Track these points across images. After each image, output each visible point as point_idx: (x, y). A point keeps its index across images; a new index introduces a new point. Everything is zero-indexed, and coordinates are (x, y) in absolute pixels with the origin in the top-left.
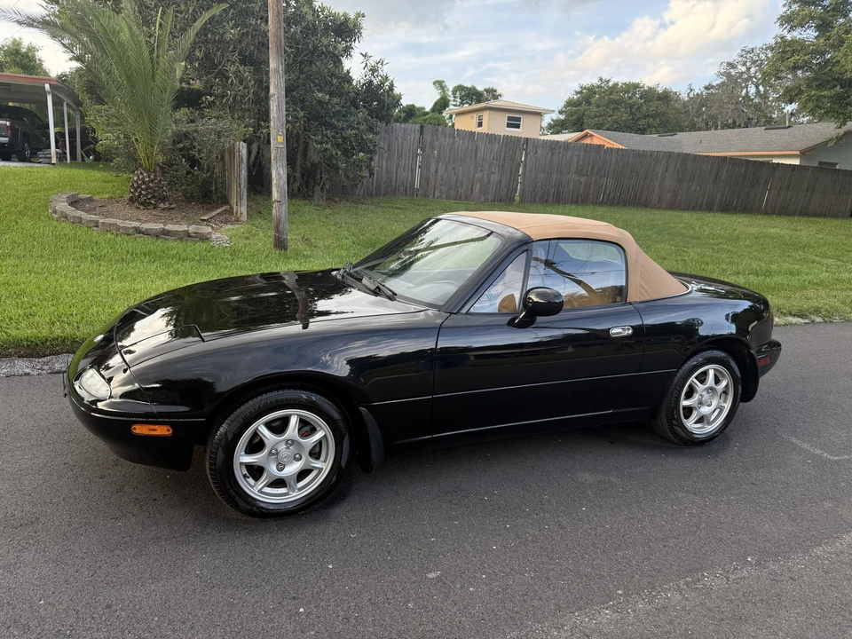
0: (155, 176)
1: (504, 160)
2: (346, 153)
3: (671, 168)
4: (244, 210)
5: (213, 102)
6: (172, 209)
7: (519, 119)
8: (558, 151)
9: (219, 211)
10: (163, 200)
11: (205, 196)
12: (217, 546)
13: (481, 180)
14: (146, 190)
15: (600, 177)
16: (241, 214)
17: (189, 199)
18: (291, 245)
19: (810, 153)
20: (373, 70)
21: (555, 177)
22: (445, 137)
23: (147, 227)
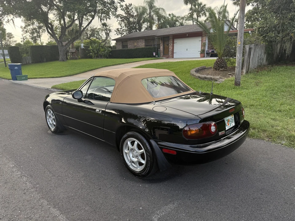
0: (221, 60)
16: (243, 72)
23: (201, 76)
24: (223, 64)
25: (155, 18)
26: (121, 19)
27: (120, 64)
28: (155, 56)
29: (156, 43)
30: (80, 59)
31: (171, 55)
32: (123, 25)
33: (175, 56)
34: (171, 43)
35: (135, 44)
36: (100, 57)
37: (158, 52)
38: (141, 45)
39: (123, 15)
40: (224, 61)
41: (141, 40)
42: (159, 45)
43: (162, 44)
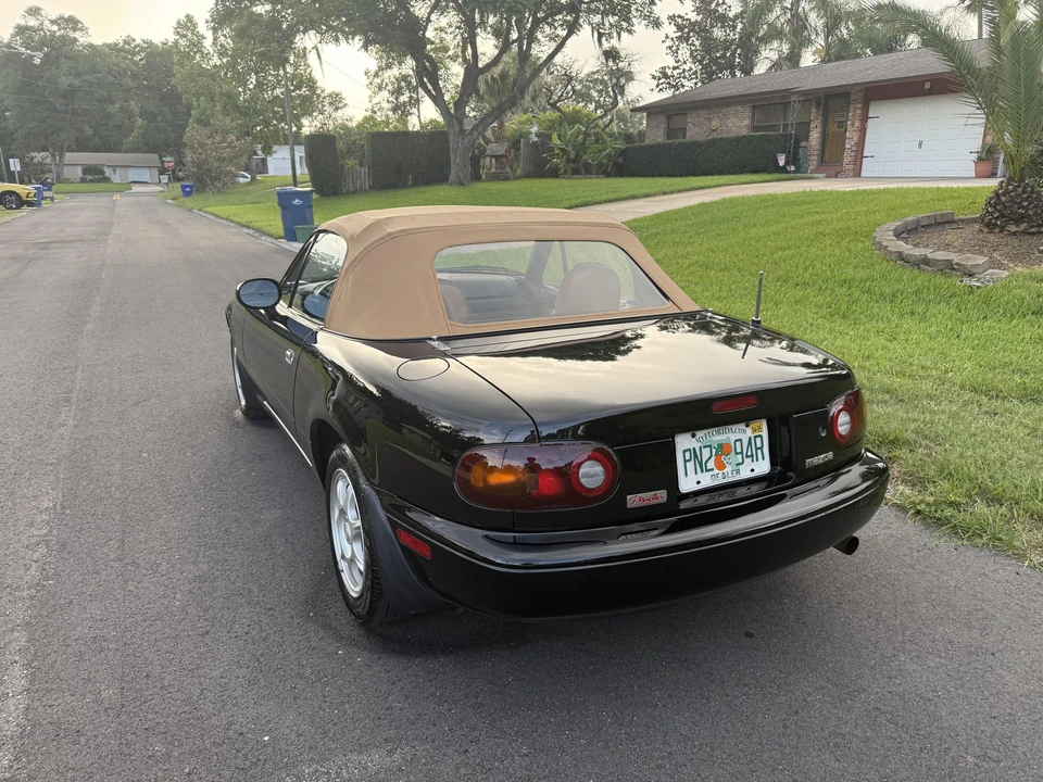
23: (910, 252)
24: (1025, 204)
25: (815, 20)
26: (680, 34)
27: (635, 197)
28: (784, 167)
29: (793, 118)
30: (519, 178)
31: (851, 167)
32: (684, 52)
33: (868, 167)
34: (854, 116)
35: (715, 123)
36: (583, 172)
37: (796, 153)
38: (738, 124)
39: (686, 17)
40: (1032, 192)
41: (739, 108)
42: (804, 128)
43: (816, 122)
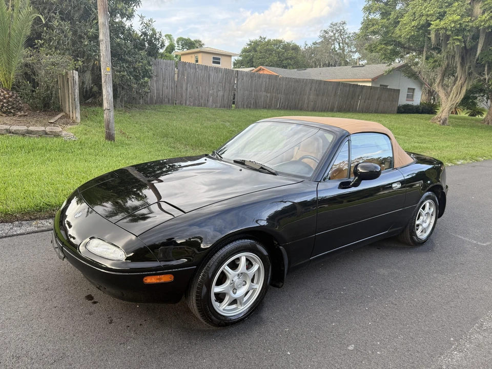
0: (13, 93)
1: (225, 83)
2: (137, 78)
3: (313, 89)
4: (77, 115)
5: (43, 44)
6: (26, 115)
7: (219, 59)
8: (255, 79)
9: (59, 116)
10: (20, 109)
11: (45, 106)
12: (207, 352)
13: (212, 95)
14: (7, 103)
15: (278, 94)
16: (76, 118)
17: (34, 109)
18: (118, 137)
19: (376, 80)
20: (147, 26)
21: (253, 94)
22: (191, 69)
24: (20, 101)
